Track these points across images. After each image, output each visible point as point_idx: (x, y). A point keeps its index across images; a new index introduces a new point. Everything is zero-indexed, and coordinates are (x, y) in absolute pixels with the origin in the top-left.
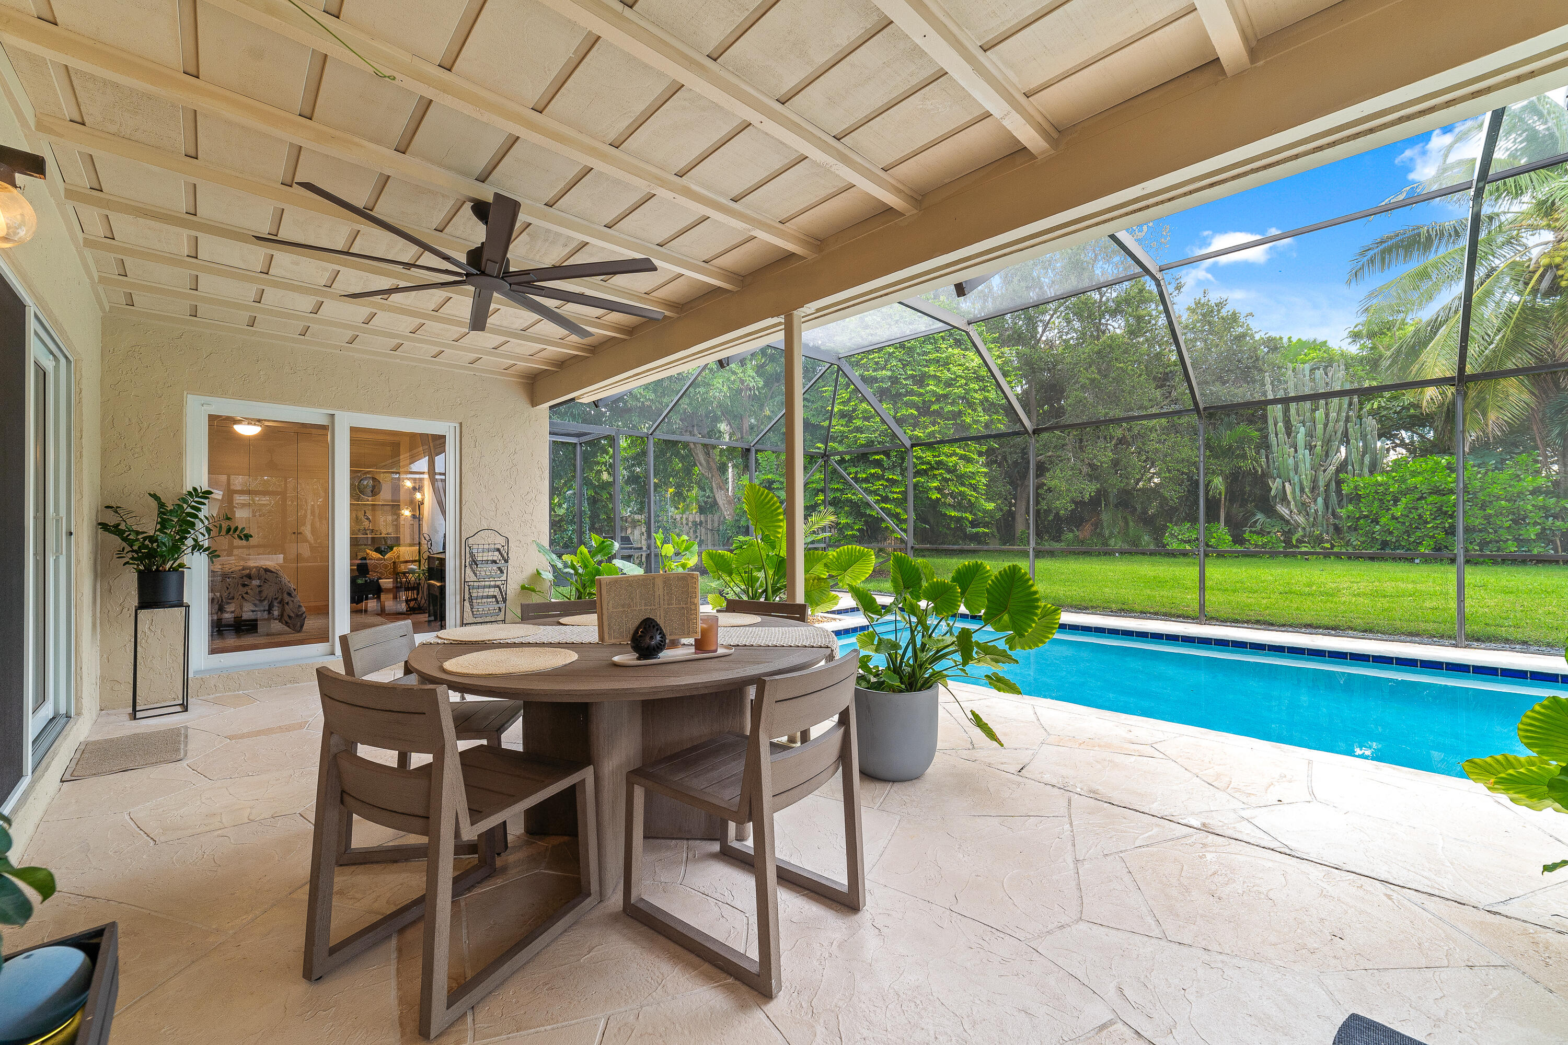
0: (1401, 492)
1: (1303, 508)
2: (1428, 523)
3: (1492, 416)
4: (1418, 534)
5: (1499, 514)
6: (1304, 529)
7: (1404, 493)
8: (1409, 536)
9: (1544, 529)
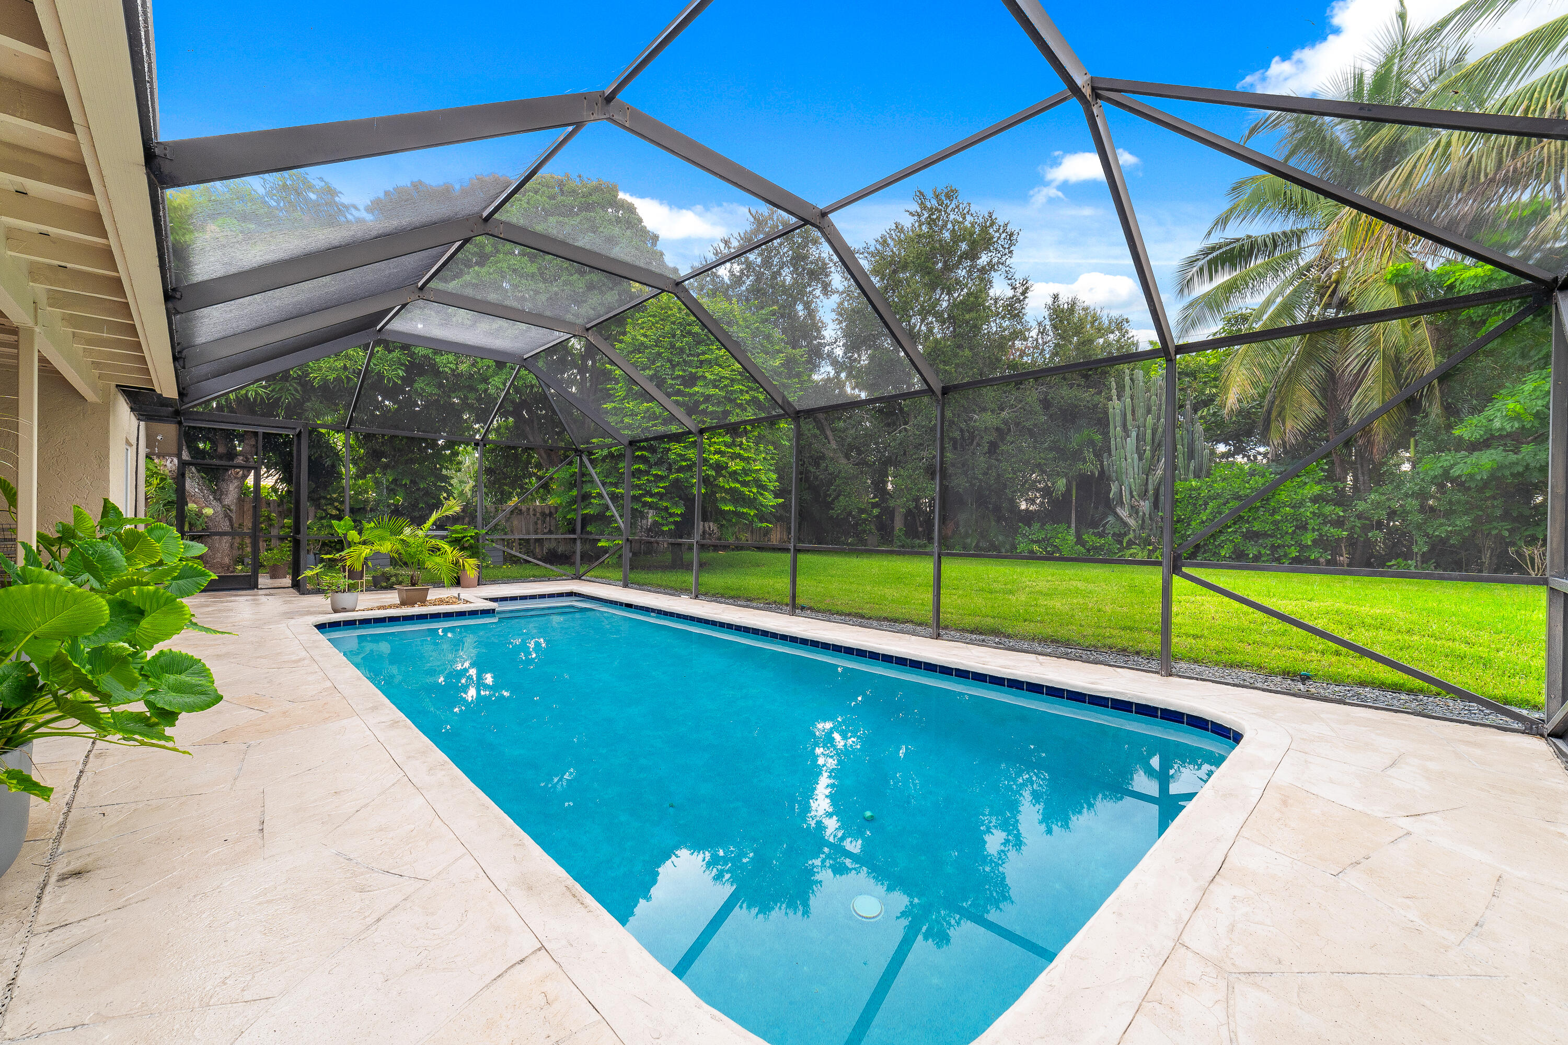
0: (1209, 497)
1: (1134, 510)
2: (1230, 527)
3: (1289, 424)
4: (1222, 538)
5: (1285, 519)
6: (1134, 531)
7: (1212, 498)
8: (1215, 540)
9: (1321, 535)
